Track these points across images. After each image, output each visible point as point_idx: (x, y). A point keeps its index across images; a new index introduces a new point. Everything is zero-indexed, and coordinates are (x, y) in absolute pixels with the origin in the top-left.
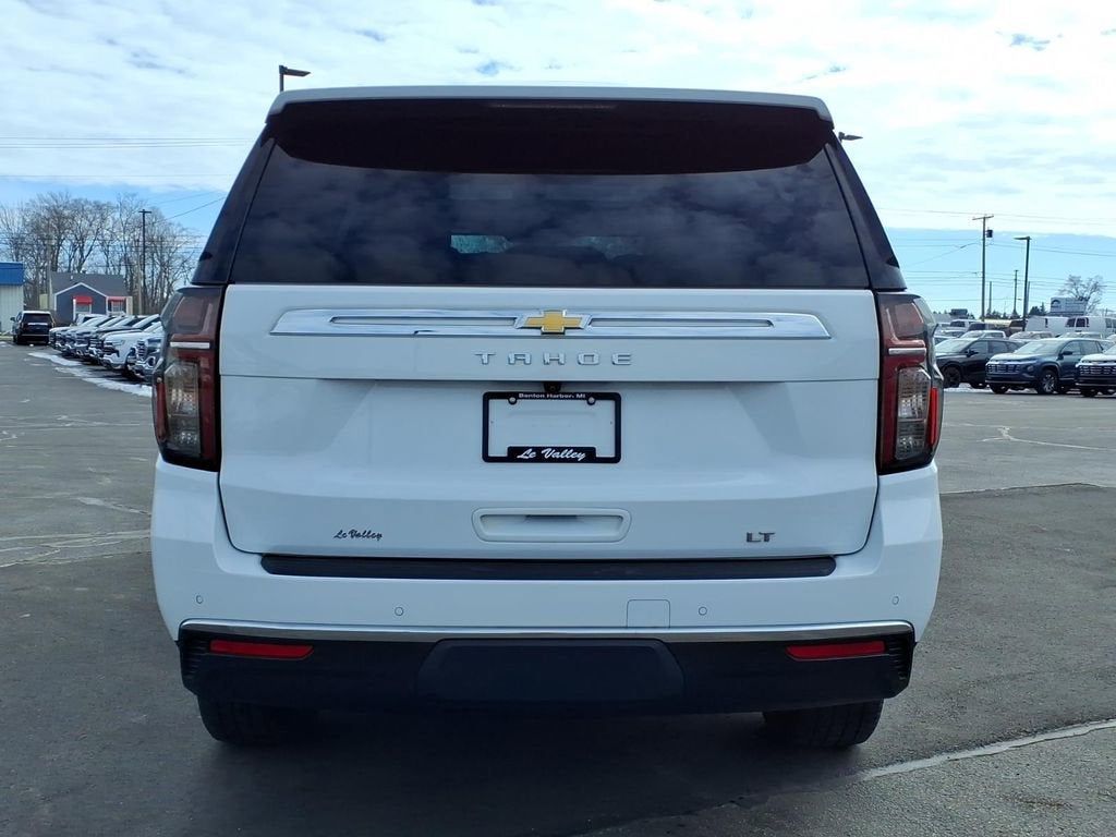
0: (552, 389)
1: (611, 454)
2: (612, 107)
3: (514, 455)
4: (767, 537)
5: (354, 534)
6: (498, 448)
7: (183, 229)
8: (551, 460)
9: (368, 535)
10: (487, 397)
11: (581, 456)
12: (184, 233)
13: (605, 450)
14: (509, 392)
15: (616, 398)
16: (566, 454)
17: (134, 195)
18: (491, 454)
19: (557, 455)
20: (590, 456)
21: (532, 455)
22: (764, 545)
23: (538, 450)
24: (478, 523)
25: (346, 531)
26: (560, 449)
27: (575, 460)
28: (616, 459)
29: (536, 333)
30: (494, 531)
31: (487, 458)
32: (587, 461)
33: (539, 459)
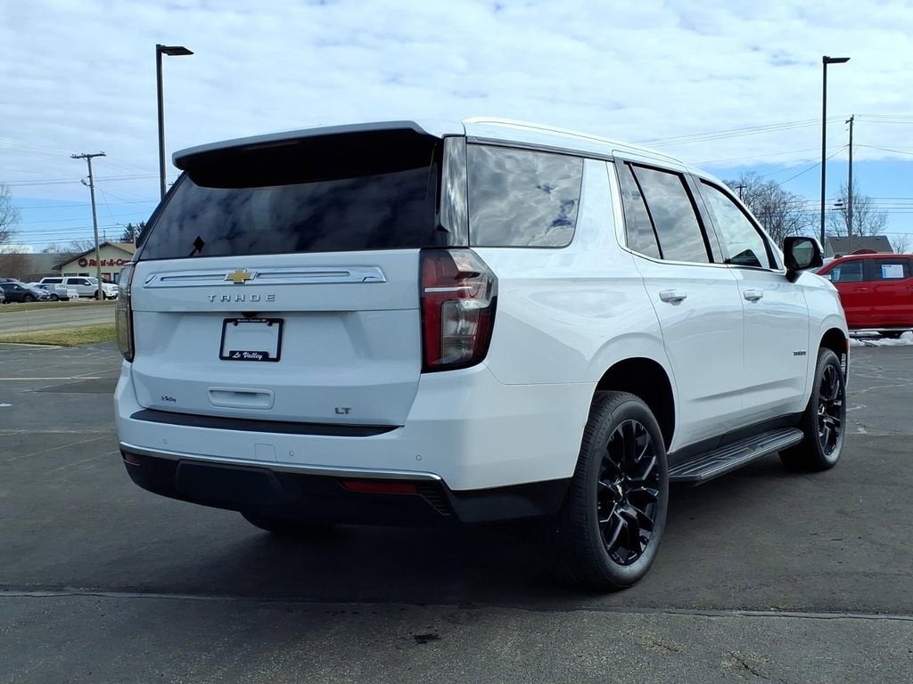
1: (275, 357)
2: (296, 143)
3: (231, 357)
4: (347, 410)
5: (167, 398)
6: (226, 354)
7: (793, 197)
8: (247, 359)
10: (226, 321)
11: (260, 357)
12: (793, 200)
13: (273, 355)
14: (232, 319)
15: (281, 322)
16: (254, 356)
17: (754, 173)
18: (223, 355)
19: (249, 356)
20: (265, 357)
21: (239, 356)
22: (345, 416)
23: (241, 353)
24: (210, 395)
25: (164, 397)
26: (251, 353)
27: (257, 360)
28: (277, 359)
29: (232, 283)
30: (218, 400)
31: (222, 358)
32: (262, 360)
33: (242, 358)
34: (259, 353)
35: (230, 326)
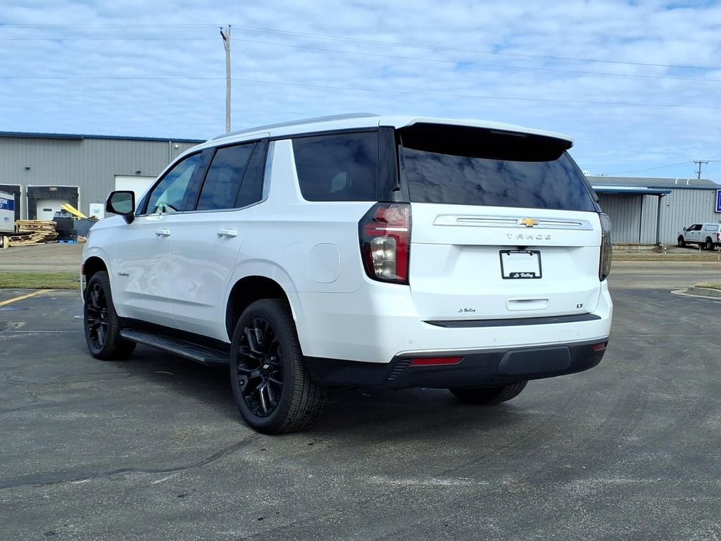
0: (521, 249)
1: (539, 275)
3: (512, 276)
4: (581, 306)
5: (466, 310)
6: (507, 275)
8: (524, 278)
9: (470, 310)
10: (501, 252)
11: (532, 276)
13: (537, 274)
14: (506, 250)
15: (538, 253)
16: (528, 275)
18: (505, 275)
19: (525, 276)
20: (534, 276)
21: (518, 276)
23: (519, 273)
24: (507, 304)
25: (463, 309)
26: (526, 273)
27: (530, 278)
28: (540, 277)
31: (504, 278)
32: (533, 278)
33: (520, 277)
34: (531, 273)
35: (504, 255)
